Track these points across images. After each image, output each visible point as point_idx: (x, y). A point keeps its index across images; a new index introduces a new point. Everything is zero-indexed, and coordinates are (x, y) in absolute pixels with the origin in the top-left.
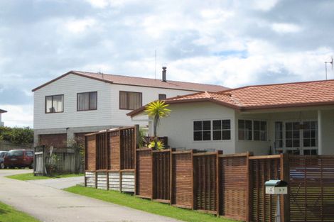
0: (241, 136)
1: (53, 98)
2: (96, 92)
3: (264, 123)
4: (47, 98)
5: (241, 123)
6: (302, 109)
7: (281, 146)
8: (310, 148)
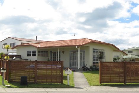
0: (39, 55)
1: (5, 44)
2: (15, 43)
3: (47, 52)
4: (3, 44)
5: (39, 52)
6: (54, 48)
7: (52, 58)
8: (54, 59)
